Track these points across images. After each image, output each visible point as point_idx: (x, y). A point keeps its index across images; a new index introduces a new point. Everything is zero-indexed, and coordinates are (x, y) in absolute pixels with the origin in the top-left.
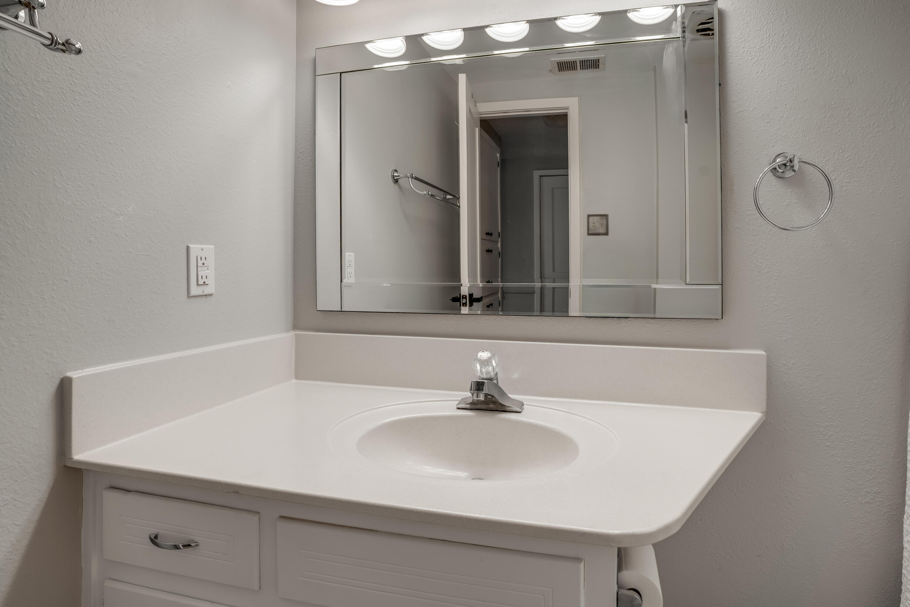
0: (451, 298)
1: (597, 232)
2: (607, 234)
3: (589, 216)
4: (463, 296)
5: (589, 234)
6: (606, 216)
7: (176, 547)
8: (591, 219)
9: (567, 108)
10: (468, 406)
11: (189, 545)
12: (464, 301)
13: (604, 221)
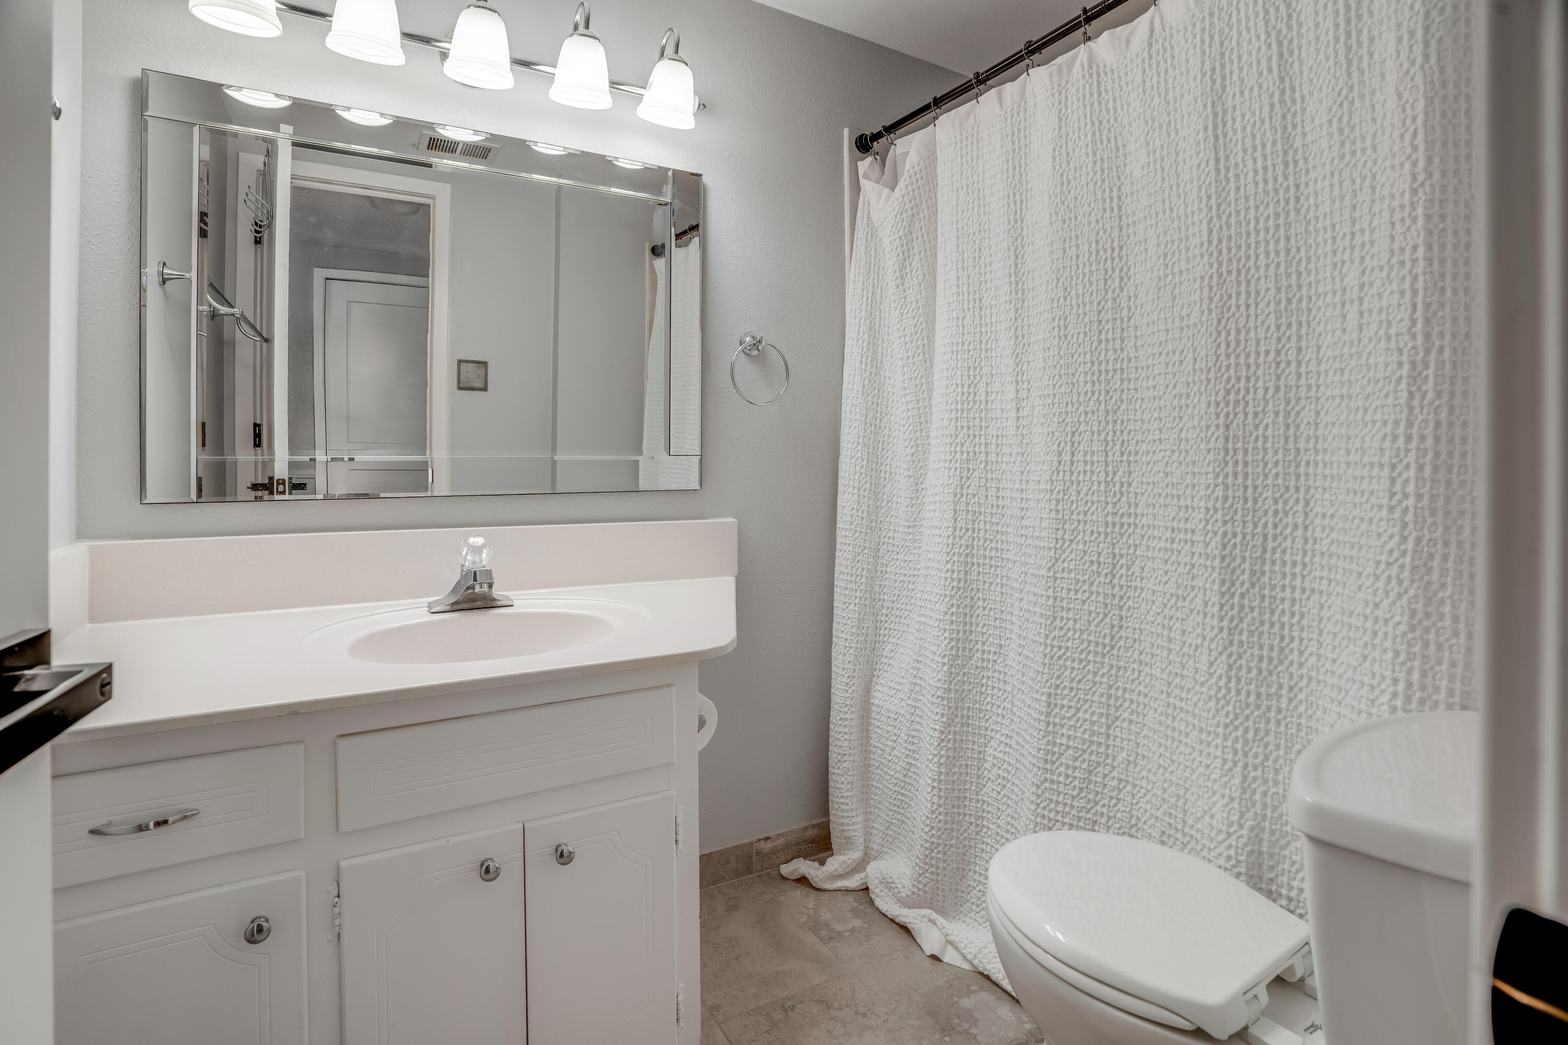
0: (249, 485)
1: (471, 385)
2: (485, 389)
3: (460, 362)
4: (278, 480)
5: (460, 388)
6: (484, 364)
7: (141, 828)
8: (463, 366)
9: (433, 198)
10: (448, 608)
11: (165, 822)
12: (281, 488)
13: (482, 371)
